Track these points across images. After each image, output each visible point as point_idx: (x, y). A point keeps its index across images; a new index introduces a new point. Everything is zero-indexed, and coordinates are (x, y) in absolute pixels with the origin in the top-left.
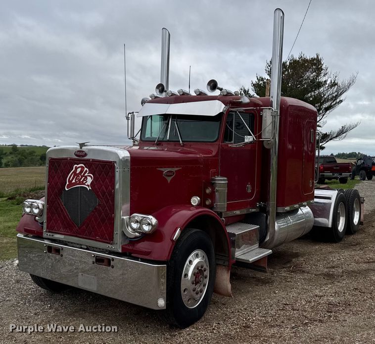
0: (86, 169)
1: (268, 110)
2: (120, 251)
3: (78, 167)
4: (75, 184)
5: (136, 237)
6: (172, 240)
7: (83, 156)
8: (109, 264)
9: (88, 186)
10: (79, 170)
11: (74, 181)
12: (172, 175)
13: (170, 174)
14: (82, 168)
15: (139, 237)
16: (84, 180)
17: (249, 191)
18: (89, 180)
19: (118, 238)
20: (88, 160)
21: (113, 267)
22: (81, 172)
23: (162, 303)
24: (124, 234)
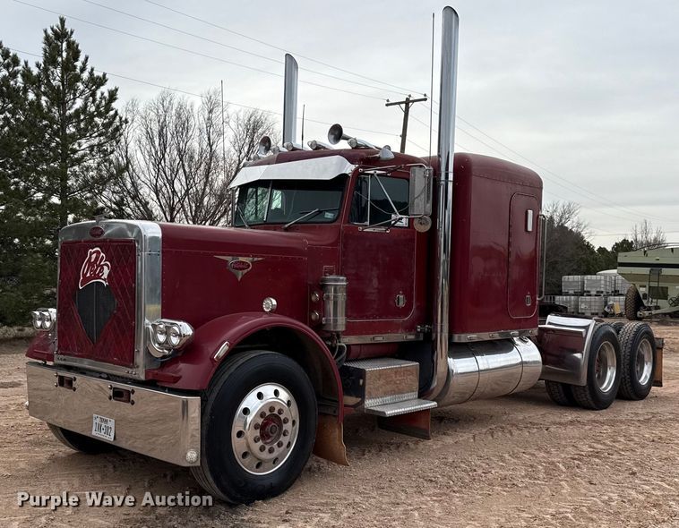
0: (102, 254)
1: (417, 169)
2: (142, 377)
3: (93, 253)
4: (90, 278)
5: (164, 357)
6: (212, 359)
7: (99, 236)
8: (128, 400)
9: (105, 280)
10: (94, 256)
11: (88, 275)
12: (244, 269)
13: (241, 266)
14: (98, 252)
15: (170, 356)
16: (100, 272)
17: (402, 304)
18: (106, 271)
19: (140, 359)
20: (104, 241)
21: (133, 403)
22: (97, 258)
23: (192, 456)
24: (148, 353)
